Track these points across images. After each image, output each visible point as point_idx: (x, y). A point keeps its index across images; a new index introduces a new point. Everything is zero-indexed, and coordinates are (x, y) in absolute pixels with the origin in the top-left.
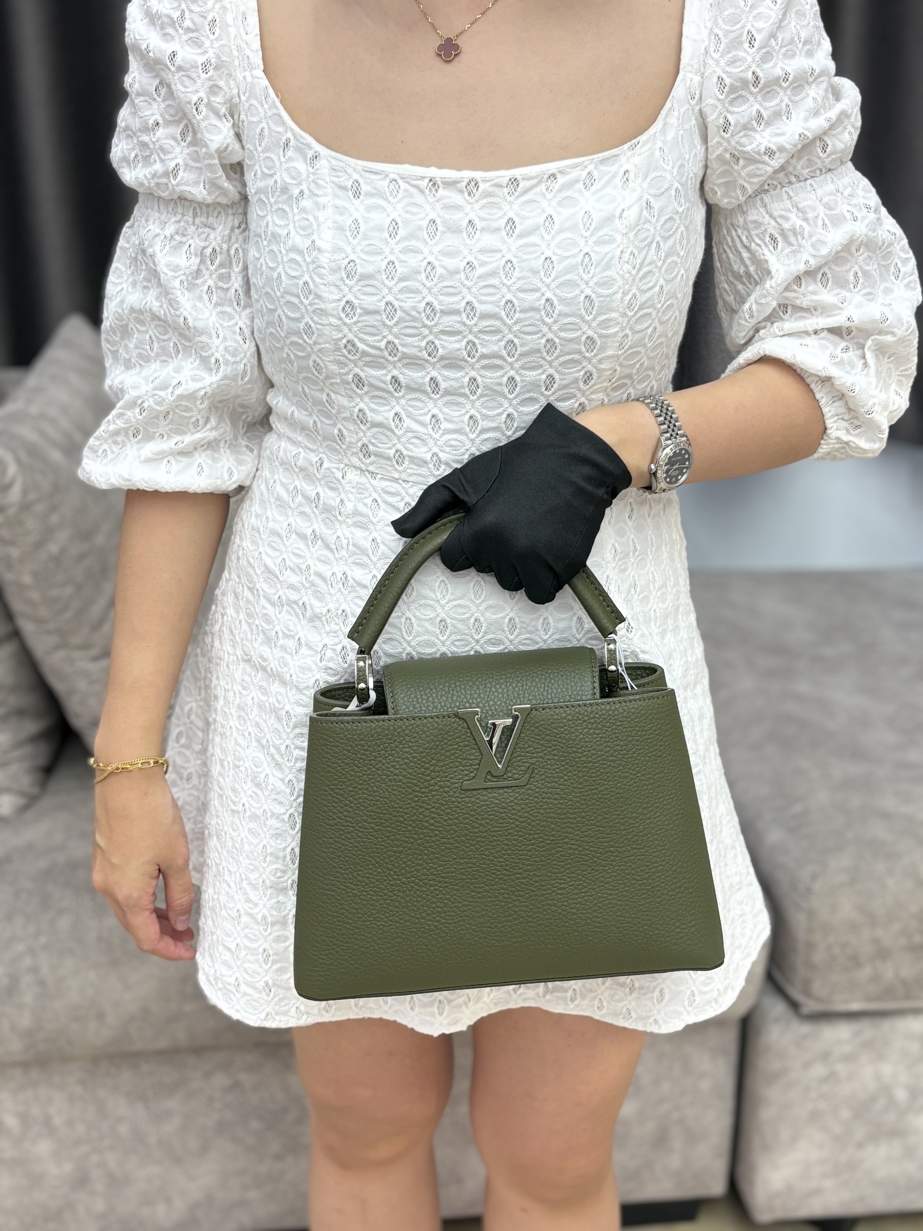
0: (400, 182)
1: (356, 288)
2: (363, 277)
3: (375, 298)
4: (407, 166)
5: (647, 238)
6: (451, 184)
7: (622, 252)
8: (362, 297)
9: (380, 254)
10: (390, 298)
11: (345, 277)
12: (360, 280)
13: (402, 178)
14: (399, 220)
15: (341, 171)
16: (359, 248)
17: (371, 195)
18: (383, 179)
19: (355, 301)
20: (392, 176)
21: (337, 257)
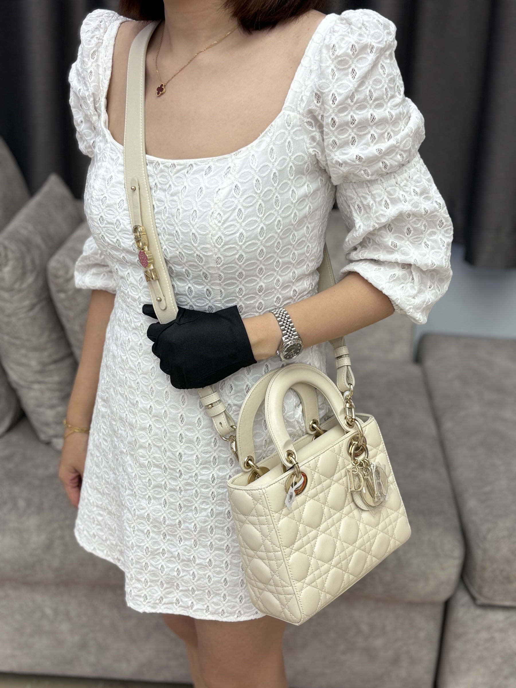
1: (105, 210)
2: (108, 206)
3: (112, 217)
5: (231, 206)
7: (213, 213)
8: (107, 215)
9: (118, 195)
10: (118, 218)
11: (101, 204)
12: (107, 207)
16: (109, 191)
19: (104, 217)
21: (99, 193)
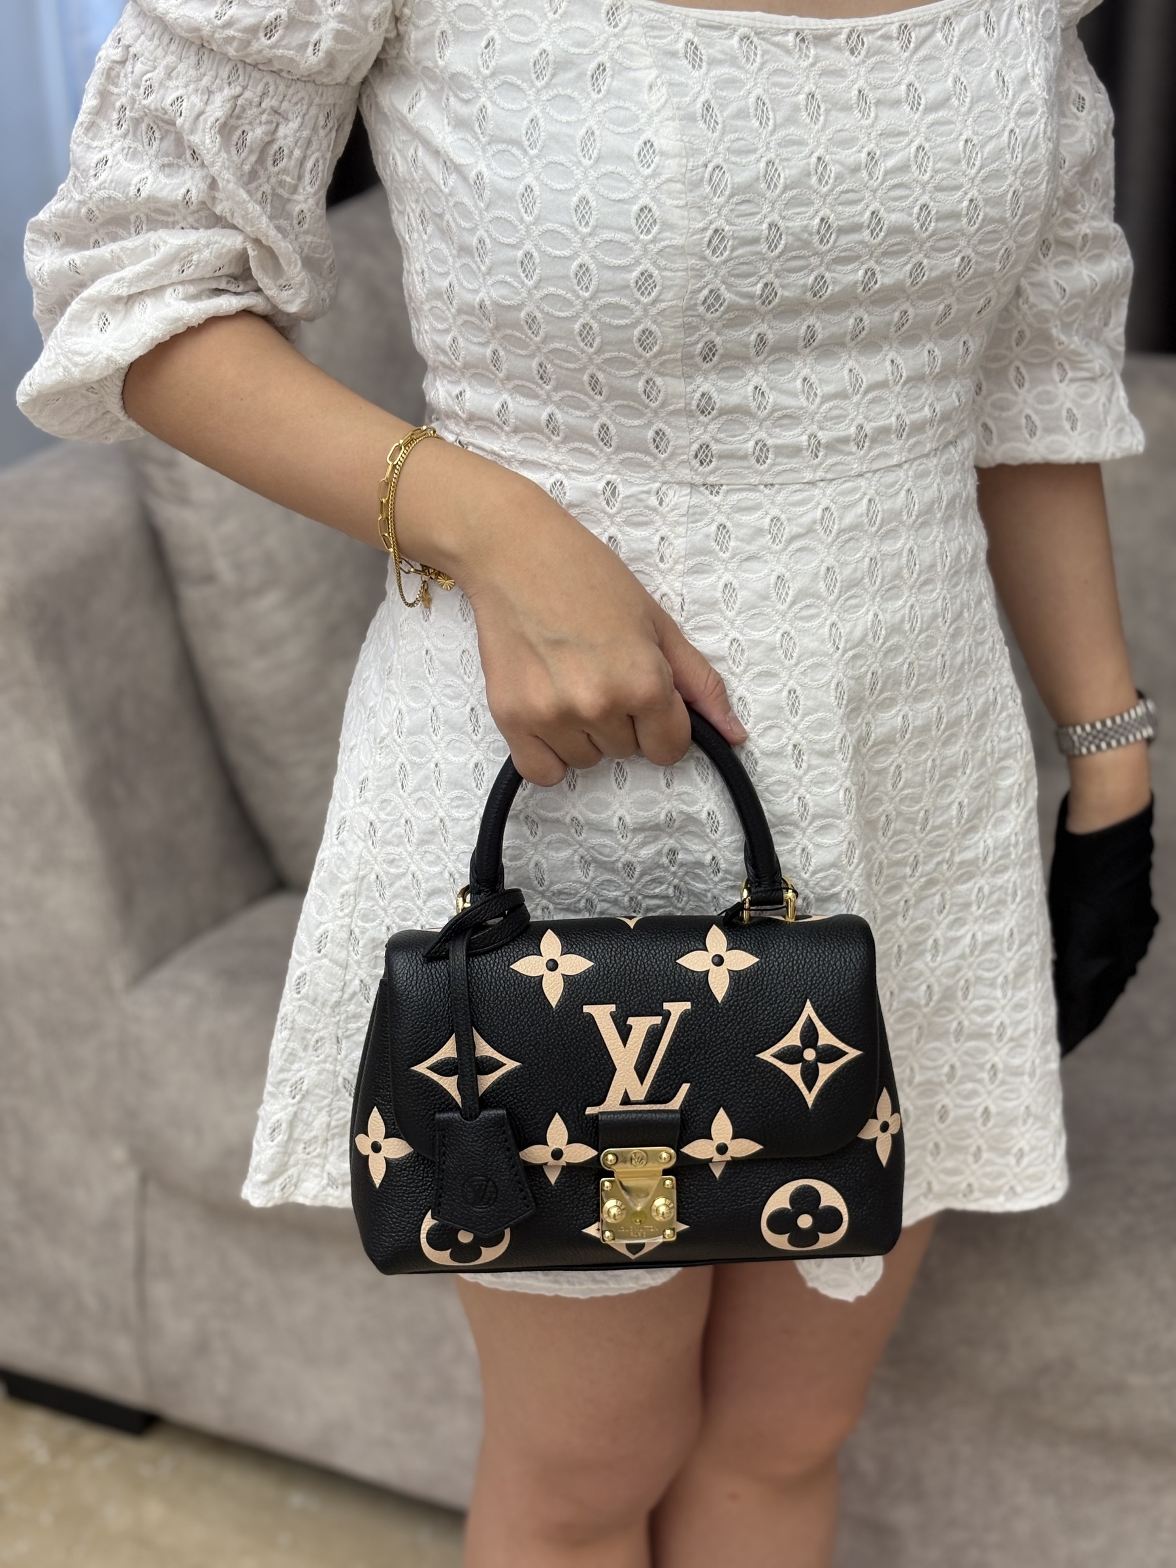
0: (755, 40)
4: (758, 14)
6: (823, 39)
13: (757, 34)
14: (765, 98)
15: (664, 29)
17: (720, 62)
18: (730, 37)
20: (741, 31)
